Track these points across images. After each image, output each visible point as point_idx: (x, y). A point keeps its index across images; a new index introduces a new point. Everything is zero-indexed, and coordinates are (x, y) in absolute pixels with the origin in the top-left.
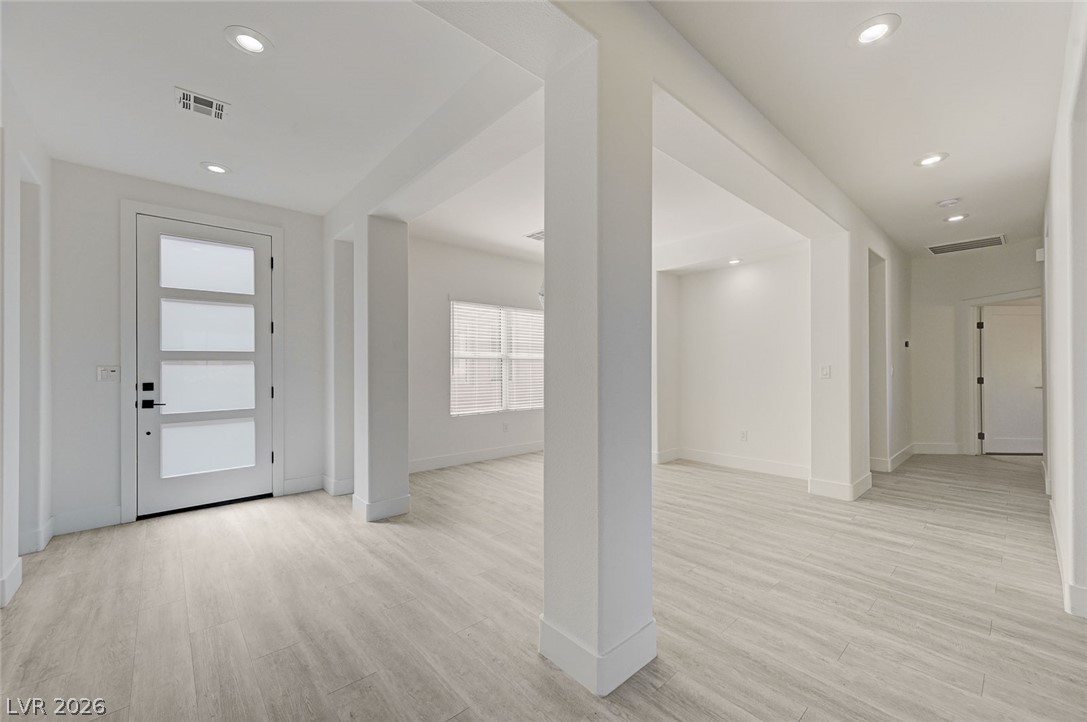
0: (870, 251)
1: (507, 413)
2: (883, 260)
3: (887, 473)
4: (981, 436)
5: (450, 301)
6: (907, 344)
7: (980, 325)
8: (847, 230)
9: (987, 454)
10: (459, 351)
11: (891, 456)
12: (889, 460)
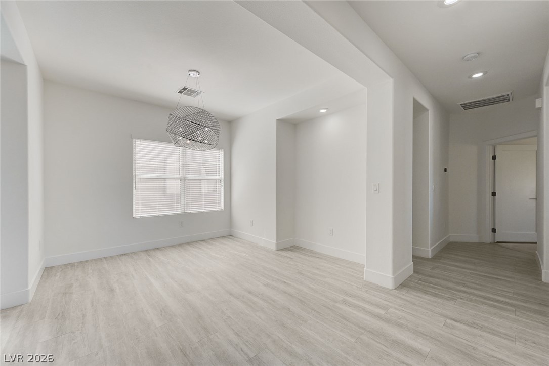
0: (414, 100)
1: (184, 214)
2: (427, 110)
3: (428, 259)
4: (494, 231)
5: (133, 139)
6: (445, 170)
7: (494, 158)
8: (392, 77)
9: (498, 242)
10: (139, 173)
11: (431, 246)
12: (430, 249)
